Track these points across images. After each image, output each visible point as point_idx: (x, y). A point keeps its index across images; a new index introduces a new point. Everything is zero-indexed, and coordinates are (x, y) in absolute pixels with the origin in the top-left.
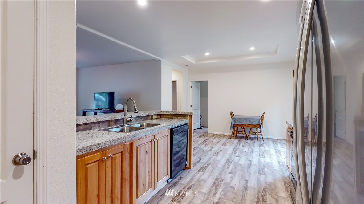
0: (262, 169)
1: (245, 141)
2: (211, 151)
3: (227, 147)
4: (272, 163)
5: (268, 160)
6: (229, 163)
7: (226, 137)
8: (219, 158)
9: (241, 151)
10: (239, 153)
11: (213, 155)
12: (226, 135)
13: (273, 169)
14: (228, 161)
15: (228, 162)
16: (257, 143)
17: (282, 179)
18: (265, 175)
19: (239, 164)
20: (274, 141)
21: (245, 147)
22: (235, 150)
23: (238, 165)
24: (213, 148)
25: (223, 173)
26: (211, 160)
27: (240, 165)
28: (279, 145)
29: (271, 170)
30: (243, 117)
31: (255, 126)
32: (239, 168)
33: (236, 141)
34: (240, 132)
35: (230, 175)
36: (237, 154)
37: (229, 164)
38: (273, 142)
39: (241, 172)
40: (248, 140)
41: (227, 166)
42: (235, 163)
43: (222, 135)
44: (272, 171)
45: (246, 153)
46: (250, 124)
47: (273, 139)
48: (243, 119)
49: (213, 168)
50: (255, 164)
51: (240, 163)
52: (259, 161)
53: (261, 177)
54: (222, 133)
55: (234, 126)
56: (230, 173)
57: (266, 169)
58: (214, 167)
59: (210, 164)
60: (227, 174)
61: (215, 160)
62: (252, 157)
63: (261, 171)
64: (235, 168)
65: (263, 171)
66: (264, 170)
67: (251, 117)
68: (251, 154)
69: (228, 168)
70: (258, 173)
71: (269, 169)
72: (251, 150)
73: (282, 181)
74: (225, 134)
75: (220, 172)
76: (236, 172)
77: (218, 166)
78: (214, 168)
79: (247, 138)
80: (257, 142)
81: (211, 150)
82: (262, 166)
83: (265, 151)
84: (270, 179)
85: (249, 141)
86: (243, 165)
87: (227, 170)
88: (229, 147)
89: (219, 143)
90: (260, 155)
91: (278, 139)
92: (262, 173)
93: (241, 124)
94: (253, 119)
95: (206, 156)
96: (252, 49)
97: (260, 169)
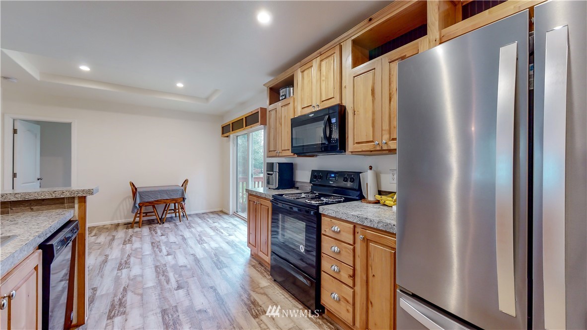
1: (161, 226)
2: (109, 263)
3: (137, 245)
4: (221, 248)
5: (214, 245)
6: (163, 272)
7: (120, 228)
8: (136, 270)
9: (166, 244)
10: (167, 248)
11: (119, 270)
12: (118, 225)
13: (229, 255)
14: (159, 270)
15: (161, 271)
16: (181, 226)
18: (227, 267)
19: (181, 266)
20: (201, 216)
21: (167, 235)
22: (155, 245)
23: (181, 269)
24: (107, 256)
25: (167, 295)
26: (124, 281)
27: (184, 268)
28: (211, 221)
30: (156, 189)
31: (175, 201)
32: (184, 273)
33: (145, 230)
34: (148, 214)
35: (181, 292)
36: (164, 251)
37: (166, 274)
38: (199, 218)
39: (196, 278)
40: (163, 223)
41: (162, 278)
42: (173, 267)
43: (110, 226)
45: (177, 245)
46: (169, 198)
47: (197, 214)
48: (155, 191)
49: (138, 294)
50: (202, 257)
51: (182, 264)
52: (204, 250)
53: (225, 272)
54: (107, 223)
55: (139, 205)
56: (179, 287)
58: (141, 291)
59: (125, 290)
60: (175, 292)
61: (131, 277)
62: (191, 248)
64: (181, 276)
65: (220, 262)
66: (220, 260)
67: (170, 188)
68: (187, 244)
69: (168, 281)
70: (219, 269)
71: (225, 257)
72: (181, 237)
73: (250, 266)
74: (116, 222)
75: (159, 295)
76: (186, 282)
77: (146, 286)
78: (142, 295)
79: (162, 221)
80: (180, 223)
81: (105, 261)
82: (214, 255)
83: (201, 233)
84: (237, 270)
85: (166, 225)
86: (189, 266)
87: (168, 287)
88: (142, 244)
89: (115, 243)
90: (200, 241)
91: (203, 214)
92: (222, 266)
93: (153, 200)
94: (173, 191)
95: (102, 277)
96: (180, 85)
97: (216, 261)
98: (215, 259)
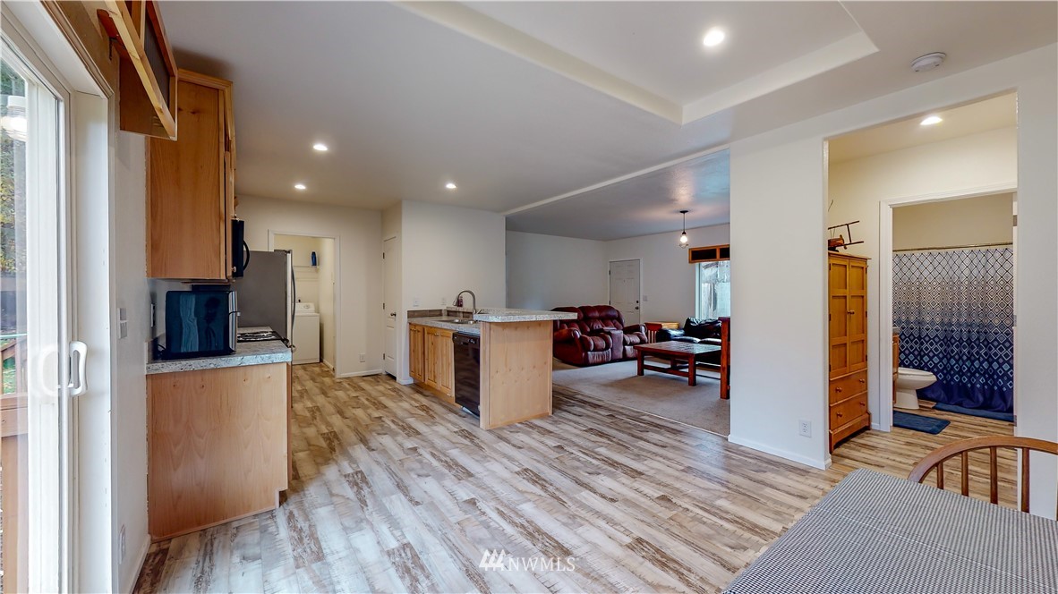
0: (362, 489)
17: (303, 482)
18: (345, 476)
29: (337, 495)
44: (332, 495)
50: (393, 497)
57: (350, 492)
63: (359, 481)
65: (357, 484)
66: (355, 488)
70: (361, 472)
71: (343, 496)
73: (304, 479)
82: (367, 501)
84: (331, 472)
92: (354, 477)
97: (364, 486)
98: (366, 491)
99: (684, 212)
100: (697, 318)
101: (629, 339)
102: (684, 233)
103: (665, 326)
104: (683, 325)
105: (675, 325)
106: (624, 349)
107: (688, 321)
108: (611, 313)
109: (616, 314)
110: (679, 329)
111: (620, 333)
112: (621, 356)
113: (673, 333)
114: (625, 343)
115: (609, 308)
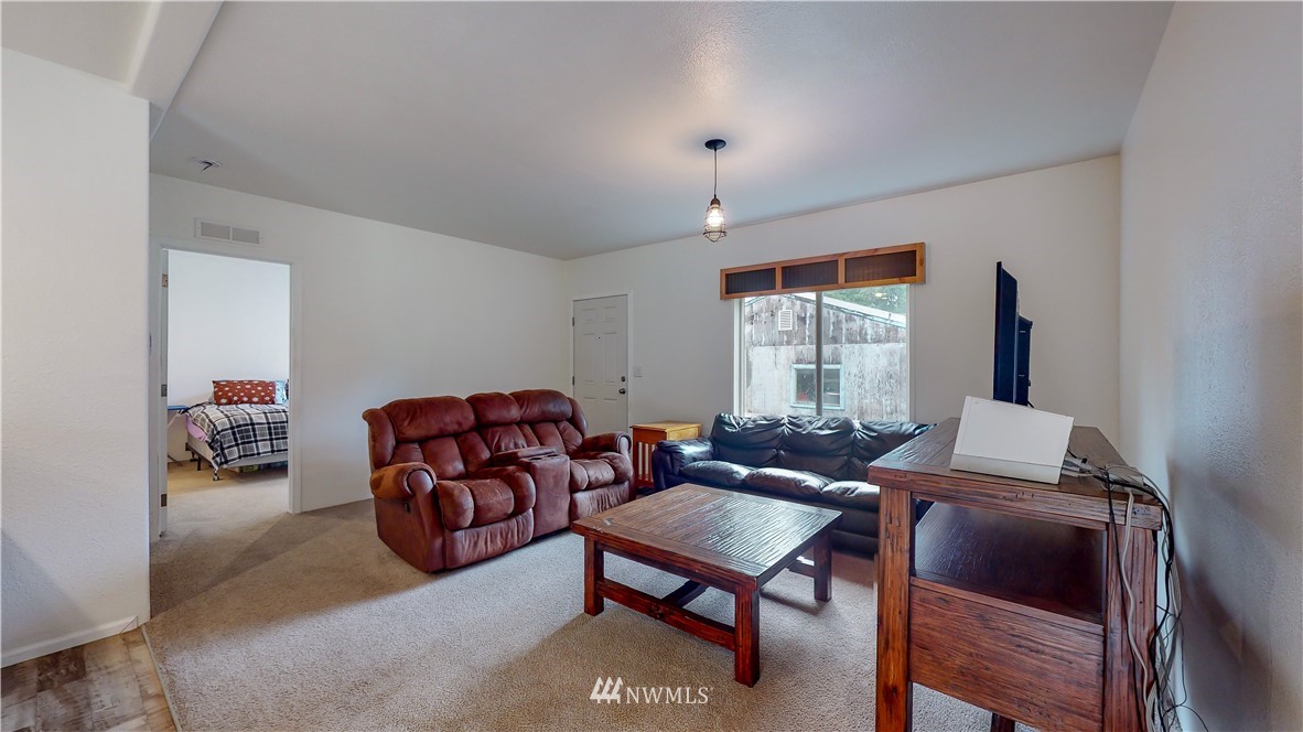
99: (714, 144)
100: (736, 414)
101: (586, 472)
102: (715, 201)
103: (673, 435)
104: (708, 431)
105: (692, 430)
106: (573, 506)
107: (720, 421)
108: (552, 408)
109: (568, 409)
110: (700, 438)
111: (563, 462)
112: (563, 521)
113: (689, 450)
114: (574, 487)
115: (554, 396)
